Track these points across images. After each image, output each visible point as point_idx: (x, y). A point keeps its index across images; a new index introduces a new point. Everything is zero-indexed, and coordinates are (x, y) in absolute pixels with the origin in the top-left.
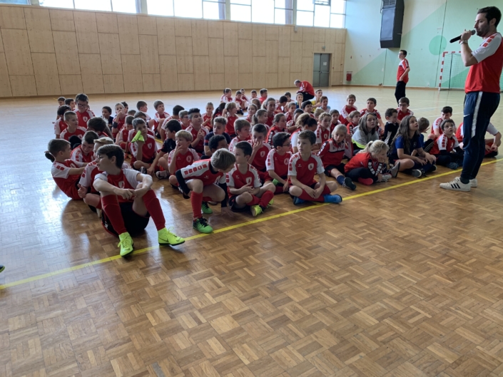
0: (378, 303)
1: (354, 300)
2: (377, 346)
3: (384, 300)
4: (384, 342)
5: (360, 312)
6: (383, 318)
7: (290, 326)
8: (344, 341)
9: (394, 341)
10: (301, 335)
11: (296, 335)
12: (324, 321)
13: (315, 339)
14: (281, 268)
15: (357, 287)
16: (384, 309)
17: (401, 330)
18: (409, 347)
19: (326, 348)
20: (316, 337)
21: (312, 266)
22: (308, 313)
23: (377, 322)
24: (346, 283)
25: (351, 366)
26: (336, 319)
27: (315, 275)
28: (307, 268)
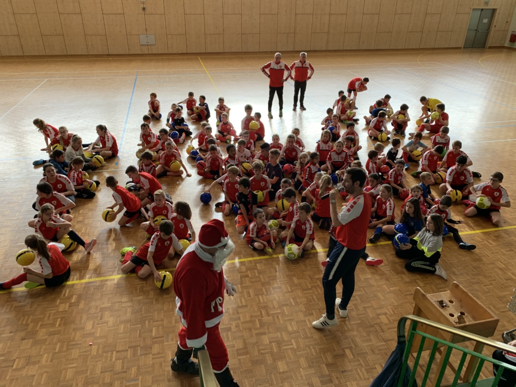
0: (278, 334)
1: (268, 329)
2: (257, 354)
3: (283, 333)
4: (262, 354)
5: (266, 336)
6: (273, 342)
7: (229, 333)
8: (245, 348)
9: (267, 355)
10: (230, 339)
11: (228, 338)
12: (245, 336)
13: (234, 343)
14: (249, 298)
15: (277, 321)
16: (278, 337)
17: (275, 351)
18: (271, 359)
19: (236, 348)
20: (236, 342)
21: (265, 301)
22: (242, 329)
23: (268, 343)
24: (273, 317)
25: (239, 360)
26: (252, 336)
27: (262, 308)
28: (262, 301)
